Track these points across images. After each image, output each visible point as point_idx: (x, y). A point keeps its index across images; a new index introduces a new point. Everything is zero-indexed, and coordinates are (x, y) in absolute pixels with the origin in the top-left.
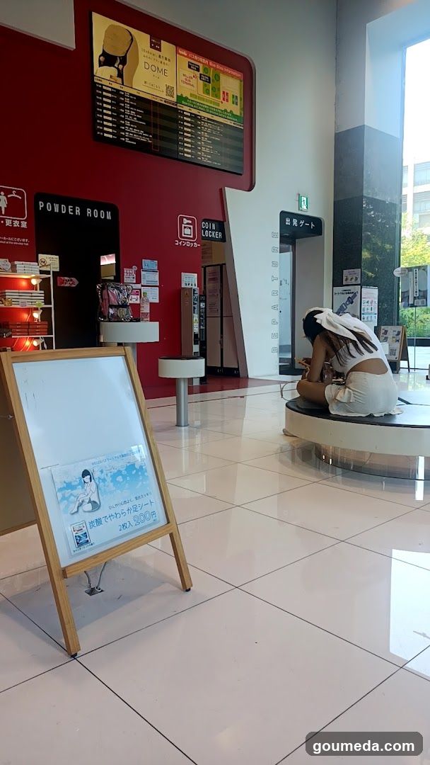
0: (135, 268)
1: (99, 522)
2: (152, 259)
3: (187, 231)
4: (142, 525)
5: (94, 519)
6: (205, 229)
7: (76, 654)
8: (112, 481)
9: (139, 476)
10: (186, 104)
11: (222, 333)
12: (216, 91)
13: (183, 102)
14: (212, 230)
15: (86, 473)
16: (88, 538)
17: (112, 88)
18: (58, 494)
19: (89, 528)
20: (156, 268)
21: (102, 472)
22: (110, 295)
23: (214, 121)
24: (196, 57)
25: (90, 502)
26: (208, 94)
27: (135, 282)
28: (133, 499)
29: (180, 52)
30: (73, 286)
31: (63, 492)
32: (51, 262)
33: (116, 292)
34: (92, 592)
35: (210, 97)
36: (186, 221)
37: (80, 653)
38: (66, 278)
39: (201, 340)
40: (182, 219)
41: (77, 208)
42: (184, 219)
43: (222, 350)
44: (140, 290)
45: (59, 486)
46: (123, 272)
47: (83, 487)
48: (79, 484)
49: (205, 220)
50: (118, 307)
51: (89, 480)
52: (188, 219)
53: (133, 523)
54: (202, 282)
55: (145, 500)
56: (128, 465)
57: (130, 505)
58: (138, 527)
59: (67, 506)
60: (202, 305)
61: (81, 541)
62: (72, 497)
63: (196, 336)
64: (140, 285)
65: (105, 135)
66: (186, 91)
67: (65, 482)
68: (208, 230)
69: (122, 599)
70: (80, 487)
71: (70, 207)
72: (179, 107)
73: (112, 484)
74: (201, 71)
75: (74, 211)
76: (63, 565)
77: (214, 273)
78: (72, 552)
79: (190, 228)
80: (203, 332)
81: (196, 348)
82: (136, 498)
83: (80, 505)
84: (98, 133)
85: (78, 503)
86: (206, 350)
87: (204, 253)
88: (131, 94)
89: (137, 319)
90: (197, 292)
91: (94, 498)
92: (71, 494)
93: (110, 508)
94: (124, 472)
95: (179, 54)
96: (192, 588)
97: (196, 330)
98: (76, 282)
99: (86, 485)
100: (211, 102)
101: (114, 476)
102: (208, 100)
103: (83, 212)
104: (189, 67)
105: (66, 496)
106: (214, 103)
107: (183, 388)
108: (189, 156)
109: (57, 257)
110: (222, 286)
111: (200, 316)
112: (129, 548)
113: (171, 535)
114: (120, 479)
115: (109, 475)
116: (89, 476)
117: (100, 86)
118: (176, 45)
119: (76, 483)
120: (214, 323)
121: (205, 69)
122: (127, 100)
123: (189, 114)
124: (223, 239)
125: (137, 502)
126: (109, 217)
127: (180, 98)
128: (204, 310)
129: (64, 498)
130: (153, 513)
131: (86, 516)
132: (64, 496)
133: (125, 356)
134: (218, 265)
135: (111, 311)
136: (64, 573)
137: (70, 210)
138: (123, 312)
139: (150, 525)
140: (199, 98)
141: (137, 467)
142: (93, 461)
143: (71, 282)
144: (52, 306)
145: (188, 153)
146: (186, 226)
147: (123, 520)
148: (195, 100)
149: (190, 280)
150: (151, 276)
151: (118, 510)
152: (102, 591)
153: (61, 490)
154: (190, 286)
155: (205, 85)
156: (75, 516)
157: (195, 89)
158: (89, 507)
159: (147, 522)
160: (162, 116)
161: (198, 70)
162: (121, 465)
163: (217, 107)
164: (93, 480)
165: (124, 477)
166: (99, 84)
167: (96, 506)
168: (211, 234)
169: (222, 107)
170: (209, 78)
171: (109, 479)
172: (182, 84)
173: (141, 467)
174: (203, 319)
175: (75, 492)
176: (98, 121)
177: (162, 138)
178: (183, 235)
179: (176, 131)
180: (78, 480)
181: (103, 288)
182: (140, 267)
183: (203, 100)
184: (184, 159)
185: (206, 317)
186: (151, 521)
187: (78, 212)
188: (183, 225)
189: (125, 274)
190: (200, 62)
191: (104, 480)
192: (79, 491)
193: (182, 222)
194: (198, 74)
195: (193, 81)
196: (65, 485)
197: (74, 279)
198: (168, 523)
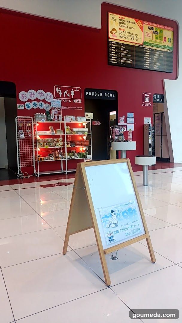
0: (124, 117)
1: (117, 232)
2: (132, 112)
3: (147, 100)
4: (135, 234)
5: (115, 230)
6: (155, 98)
7: (109, 286)
8: (122, 215)
9: (133, 213)
10: (147, 45)
11: (162, 142)
12: (161, 38)
13: (146, 44)
14: (158, 98)
15: (112, 211)
16: (113, 238)
17: (116, 42)
18: (102, 220)
19: (114, 234)
20: (133, 116)
21: (118, 211)
22: (116, 131)
23: (160, 51)
24: (152, 24)
25: (114, 223)
26: (157, 39)
27: (124, 122)
28: (131, 223)
29: (145, 23)
30: (99, 125)
31: (104, 219)
32: (90, 115)
33: (118, 129)
34: (113, 259)
35: (158, 41)
36: (146, 95)
37: (111, 285)
38: (96, 122)
39: (153, 146)
40: (144, 94)
41: (101, 93)
42: (146, 94)
43: (162, 150)
44: (126, 126)
45: (102, 216)
46: (119, 119)
47: (111, 217)
48: (110, 216)
49: (155, 94)
50: (119, 136)
51: (114, 214)
52: (147, 94)
53: (131, 233)
54: (153, 121)
55: (136, 223)
56: (129, 208)
57: (129, 225)
58: (133, 235)
59: (105, 225)
60: (153, 131)
61: (111, 239)
62: (107, 221)
63: (150, 144)
64: (126, 124)
65: (113, 62)
66: (147, 39)
67: (104, 215)
68: (156, 98)
69: (126, 264)
70: (110, 217)
71: (98, 93)
72: (144, 46)
73: (122, 216)
74: (154, 30)
75: (100, 95)
76: (104, 249)
77: (159, 117)
78: (108, 244)
79: (148, 98)
80: (154, 143)
81: (150, 150)
82: (132, 222)
83: (110, 224)
84: (110, 62)
85: (109, 223)
86: (154, 150)
87: (154, 108)
88: (123, 44)
89: (127, 140)
90: (151, 125)
91: (116, 222)
92: (107, 220)
93: (122, 226)
94: (127, 211)
95: (145, 24)
96: (156, 262)
97: (150, 142)
98: (100, 123)
99: (112, 216)
100: (158, 43)
101: (123, 213)
102: (158, 42)
103: (103, 94)
104: (149, 29)
105: (105, 220)
106: (160, 43)
107: (146, 169)
108: (149, 67)
109: (93, 113)
110: (162, 122)
111: (152, 136)
112: (130, 243)
113: (147, 239)
114: (125, 214)
115: (121, 212)
116: (113, 213)
117: (111, 42)
118: (143, 21)
119: (108, 215)
120: (158, 138)
121: (156, 29)
122: (122, 47)
123: (149, 49)
124: (163, 102)
125: (133, 224)
126: (114, 96)
127: (144, 43)
128: (154, 133)
129: (104, 221)
130: (139, 229)
131: (113, 229)
132: (104, 220)
133: (127, 162)
134: (161, 113)
135: (116, 138)
136: (105, 252)
137: (98, 94)
138: (121, 138)
139: (138, 234)
140: (153, 42)
141: (132, 209)
142: (115, 206)
143: (98, 123)
144: (91, 134)
145: (148, 66)
146: (146, 97)
147: (127, 231)
148: (151, 43)
149: (148, 120)
150: (131, 119)
151: (125, 227)
152: (117, 259)
153: (103, 218)
154: (148, 123)
155: (156, 36)
156: (109, 229)
157: (151, 38)
158: (114, 225)
159: (136, 233)
160: (136, 52)
161: (153, 29)
162: (126, 208)
163: (161, 45)
164: (115, 214)
165: (127, 213)
166: (110, 41)
167: (116, 225)
168: (158, 100)
169: (163, 44)
170: (158, 32)
171: (121, 214)
172: (146, 37)
173: (134, 209)
174: (154, 136)
175: (108, 219)
176: (110, 57)
177: (136, 61)
178: (145, 101)
179: (143, 57)
180: (109, 214)
181: (113, 128)
182: (126, 116)
183: (155, 42)
184: (146, 69)
185: (155, 136)
186: (138, 232)
187: (101, 94)
188: (145, 97)
189: (120, 119)
190: (154, 26)
191: (119, 214)
192: (109, 219)
193: (144, 96)
194: (153, 31)
195: (151, 35)
196: (104, 216)
197: (99, 122)
198: (146, 233)
